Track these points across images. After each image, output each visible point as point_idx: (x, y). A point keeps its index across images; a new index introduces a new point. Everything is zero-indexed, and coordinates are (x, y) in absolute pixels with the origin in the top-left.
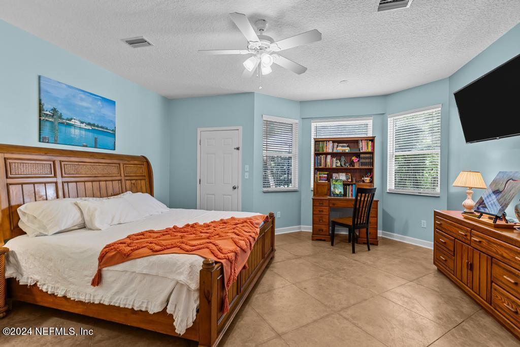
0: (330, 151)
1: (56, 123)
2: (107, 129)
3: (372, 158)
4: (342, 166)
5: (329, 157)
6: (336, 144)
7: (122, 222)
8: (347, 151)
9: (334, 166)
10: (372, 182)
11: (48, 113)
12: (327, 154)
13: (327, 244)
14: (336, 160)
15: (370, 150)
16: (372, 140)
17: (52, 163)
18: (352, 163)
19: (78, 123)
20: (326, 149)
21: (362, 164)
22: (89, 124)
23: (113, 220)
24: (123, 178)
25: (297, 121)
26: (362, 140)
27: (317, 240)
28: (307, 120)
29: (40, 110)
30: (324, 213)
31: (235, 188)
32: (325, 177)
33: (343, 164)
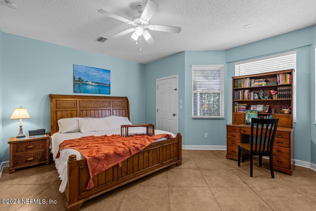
0: (247, 86)
1: (81, 84)
2: (106, 84)
3: (291, 90)
4: (260, 98)
5: (246, 92)
6: (253, 80)
7: (96, 130)
8: (264, 85)
9: (252, 99)
10: (291, 113)
11: (77, 80)
12: (244, 89)
14: (254, 94)
15: (288, 82)
17: (76, 102)
18: (271, 96)
19: (91, 83)
20: (244, 85)
21: (279, 96)
22: (96, 83)
23: (91, 129)
24: (111, 108)
25: (223, 65)
26: (279, 74)
27: (230, 159)
28: (231, 63)
29: (74, 79)
30: (236, 138)
31: (175, 115)
32: (244, 108)
33: (261, 96)
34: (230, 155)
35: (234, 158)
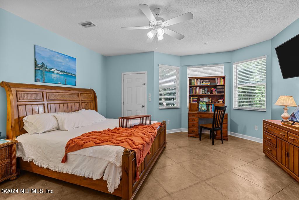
0: (198, 84)
1: (44, 71)
2: (71, 74)
3: (224, 89)
4: (206, 94)
5: (198, 88)
6: (202, 81)
7: (80, 126)
8: (209, 85)
9: (201, 94)
10: (224, 102)
11: (39, 65)
12: (196, 86)
13: (197, 140)
14: (202, 90)
15: (222, 84)
16: (224, 78)
17: (41, 93)
18: (212, 92)
19: (56, 71)
20: (196, 84)
21: (218, 92)
22: (62, 71)
23: (74, 125)
24: (80, 101)
25: (179, 68)
26: (217, 78)
27: (191, 137)
28: (184, 67)
29: (35, 64)
30: (195, 121)
31: (143, 107)
32: (195, 100)
33: (206, 92)
34: (191, 134)
35: (194, 136)
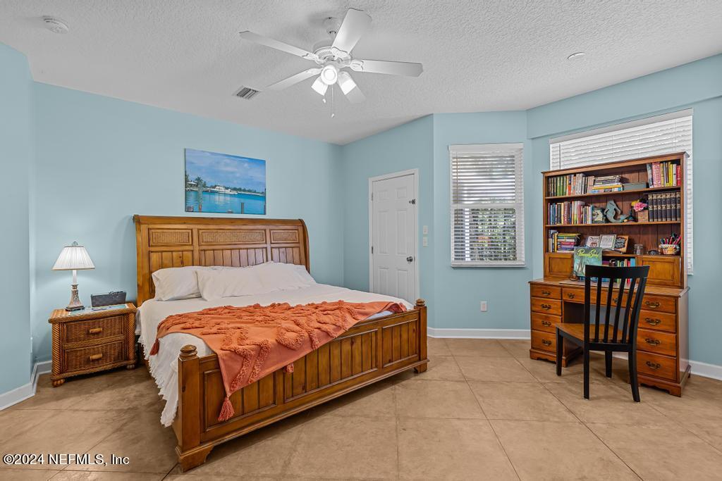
0: (578, 192)
1: (201, 192)
2: (255, 192)
5: (576, 205)
6: (591, 179)
7: (236, 294)
8: (616, 190)
9: (589, 222)
10: (679, 253)
11: (192, 183)
12: (571, 199)
14: (593, 209)
15: (673, 183)
16: (677, 161)
17: (190, 231)
18: (633, 215)
19: (223, 189)
20: (570, 189)
21: (655, 215)
22: (235, 189)
23: (225, 291)
24: (268, 246)
25: (521, 146)
26: (651, 164)
27: (539, 359)
28: (541, 140)
29: (186, 181)
30: (551, 311)
31: (411, 260)
32: (570, 244)
33: (610, 216)
34: (537, 351)
35: (549, 358)
